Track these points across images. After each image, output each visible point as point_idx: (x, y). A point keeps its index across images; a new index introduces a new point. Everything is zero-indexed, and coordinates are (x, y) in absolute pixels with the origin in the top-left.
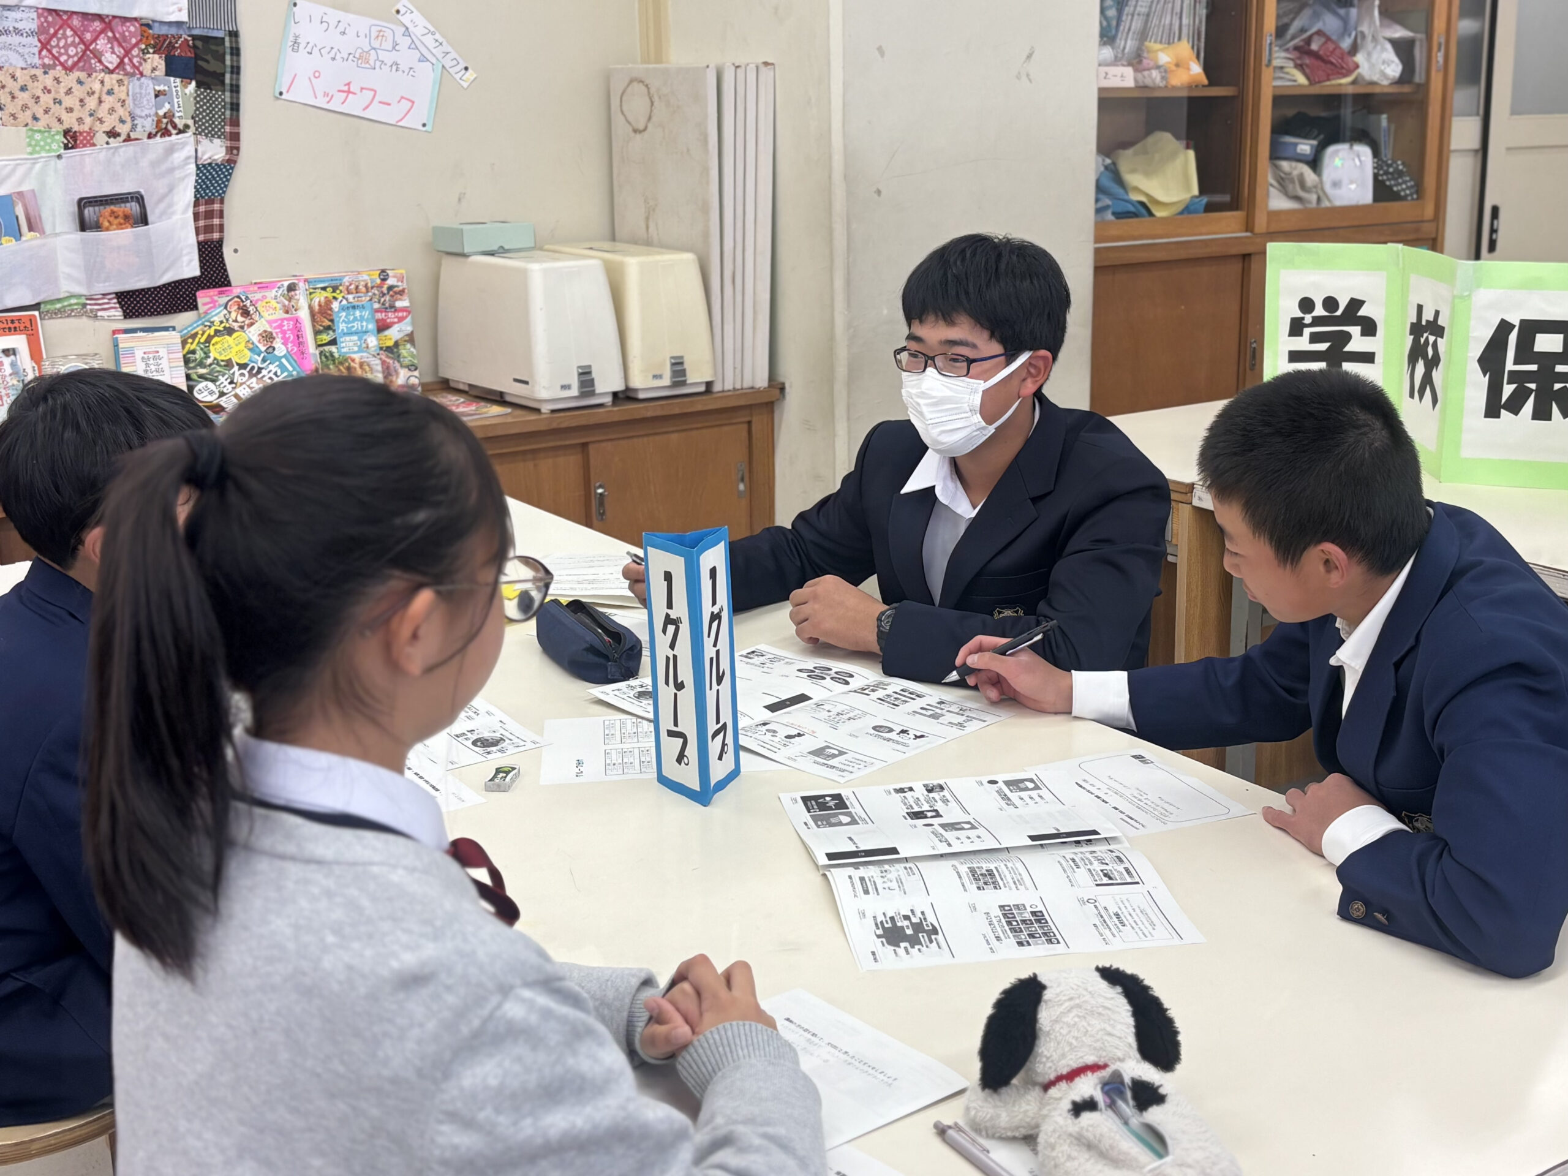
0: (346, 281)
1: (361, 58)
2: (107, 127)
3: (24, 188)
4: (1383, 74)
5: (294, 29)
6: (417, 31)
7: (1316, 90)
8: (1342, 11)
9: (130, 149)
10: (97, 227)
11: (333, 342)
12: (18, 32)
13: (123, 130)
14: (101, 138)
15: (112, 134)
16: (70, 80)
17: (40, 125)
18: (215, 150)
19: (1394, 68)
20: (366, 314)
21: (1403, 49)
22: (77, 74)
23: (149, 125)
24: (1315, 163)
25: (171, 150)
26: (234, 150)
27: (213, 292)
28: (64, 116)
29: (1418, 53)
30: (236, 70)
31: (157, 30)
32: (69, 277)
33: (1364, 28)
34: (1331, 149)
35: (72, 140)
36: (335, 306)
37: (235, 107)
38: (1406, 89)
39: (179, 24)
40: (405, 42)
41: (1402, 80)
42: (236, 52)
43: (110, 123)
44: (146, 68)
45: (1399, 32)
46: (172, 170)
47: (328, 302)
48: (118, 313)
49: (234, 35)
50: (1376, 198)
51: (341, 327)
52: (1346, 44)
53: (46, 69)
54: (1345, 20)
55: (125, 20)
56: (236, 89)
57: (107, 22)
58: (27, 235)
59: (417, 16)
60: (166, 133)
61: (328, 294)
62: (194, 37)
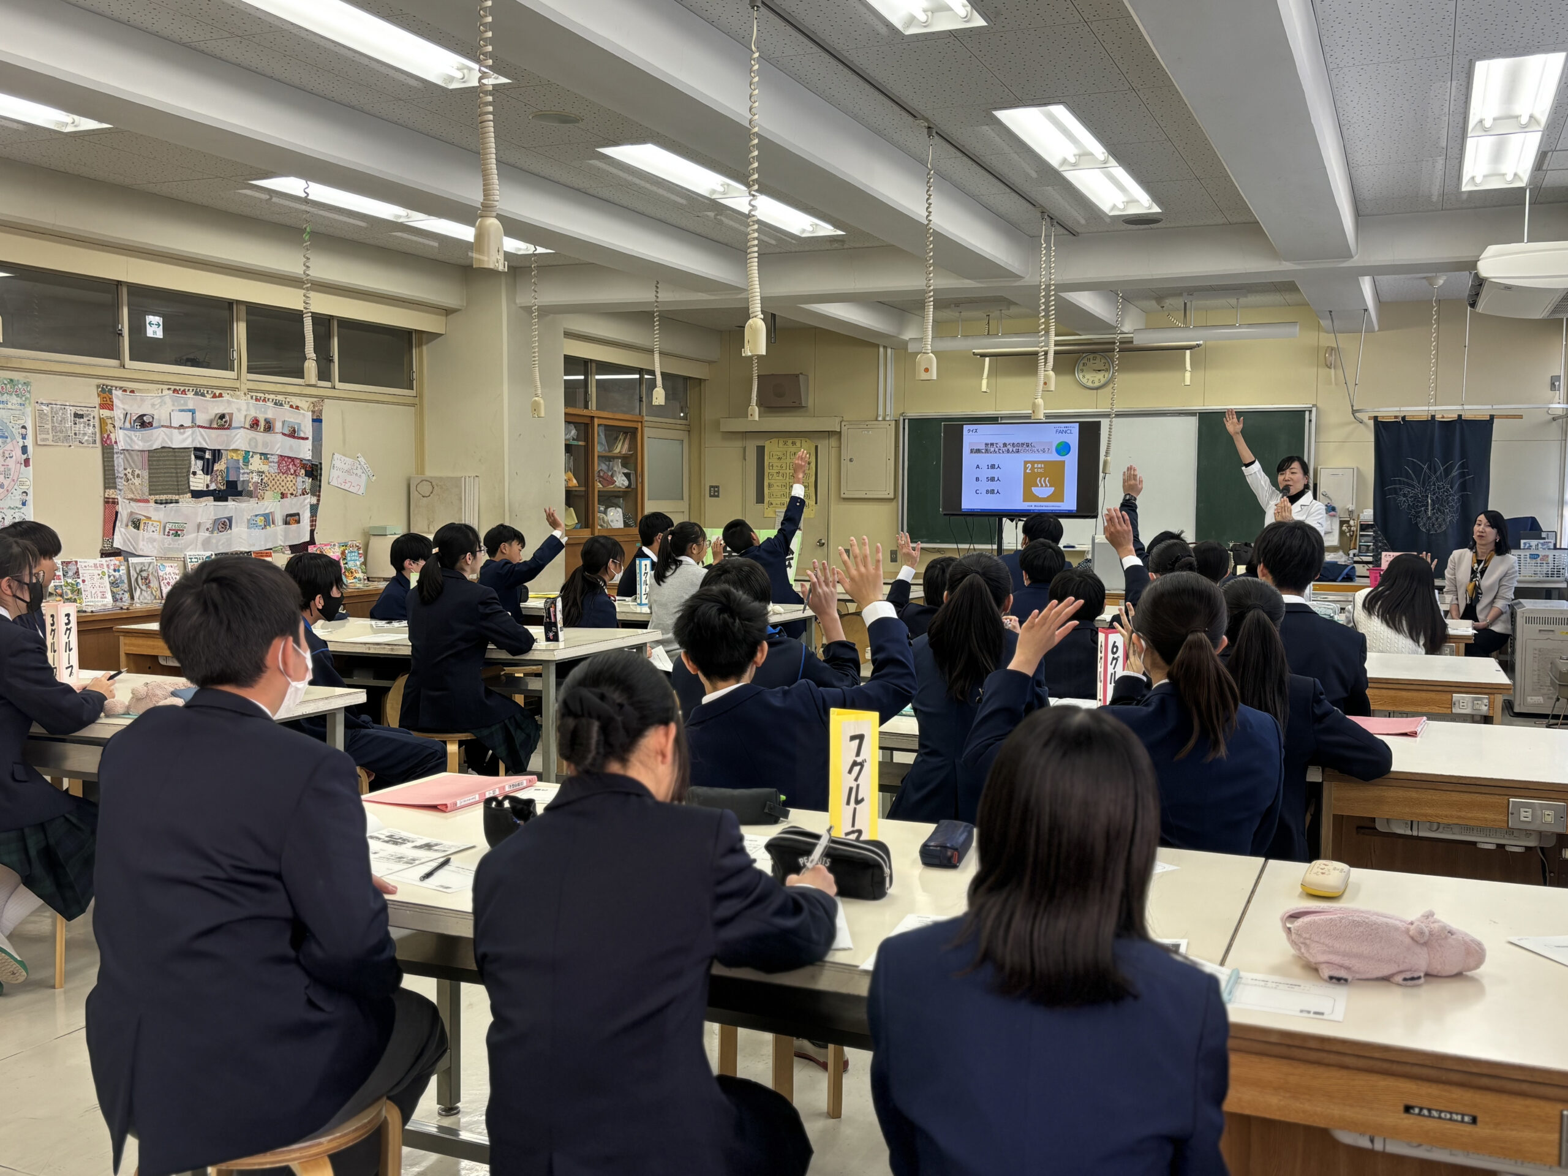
0: (349, 543)
1: (348, 471)
2: (290, 492)
3: (272, 511)
4: (623, 484)
5: (334, 462)
6: (363, 463)
7: (605, 489)
8: (607, 463)
9: (295, 499)
10: (289, 524)
11: (346, 563)
12: (273, 462)
13: (294, 493)
14: (289, 495)
15: (292, 494)
16: (283, 477)
17: (276, 491)
18: (314, 500)
19: (626, 483)
20: (356, 554)
21: (627, 475)
22: (285, 475)
23: (300, 492)
24: (605, 513)
25: (305, 499)
26: (318, 500)
27: (313, 546)
28: (281, 488)
29: (632, 477)
30: (321, 475)
31: (304, 462)
32: (281, 540)
33: (615, 469)
34: (609, 509)
35: (283, 496)
36: (347, 552)
37: (320, 486)
38: (629, 490)
39: (309, 460)
40: (359, 466)
41: (629, 486)
42: (321, 469)
43: (291, 491)
44: (301, 474)
45: (626, 471)
46: (304, 506)
47: (344, 550)
48: (290, 552)
49: (321, 464)
50: (624, 526)
51: (349, 558)
52: (610, 474)
53: (279, 473)
54: (608, 466)
55: (297, 458)
56: (320, 481)
57: (293, 459)
58: (272, 526)
59: (362, 458)
60: (304, 494)
61: (344, 548)
62: (312, 464)
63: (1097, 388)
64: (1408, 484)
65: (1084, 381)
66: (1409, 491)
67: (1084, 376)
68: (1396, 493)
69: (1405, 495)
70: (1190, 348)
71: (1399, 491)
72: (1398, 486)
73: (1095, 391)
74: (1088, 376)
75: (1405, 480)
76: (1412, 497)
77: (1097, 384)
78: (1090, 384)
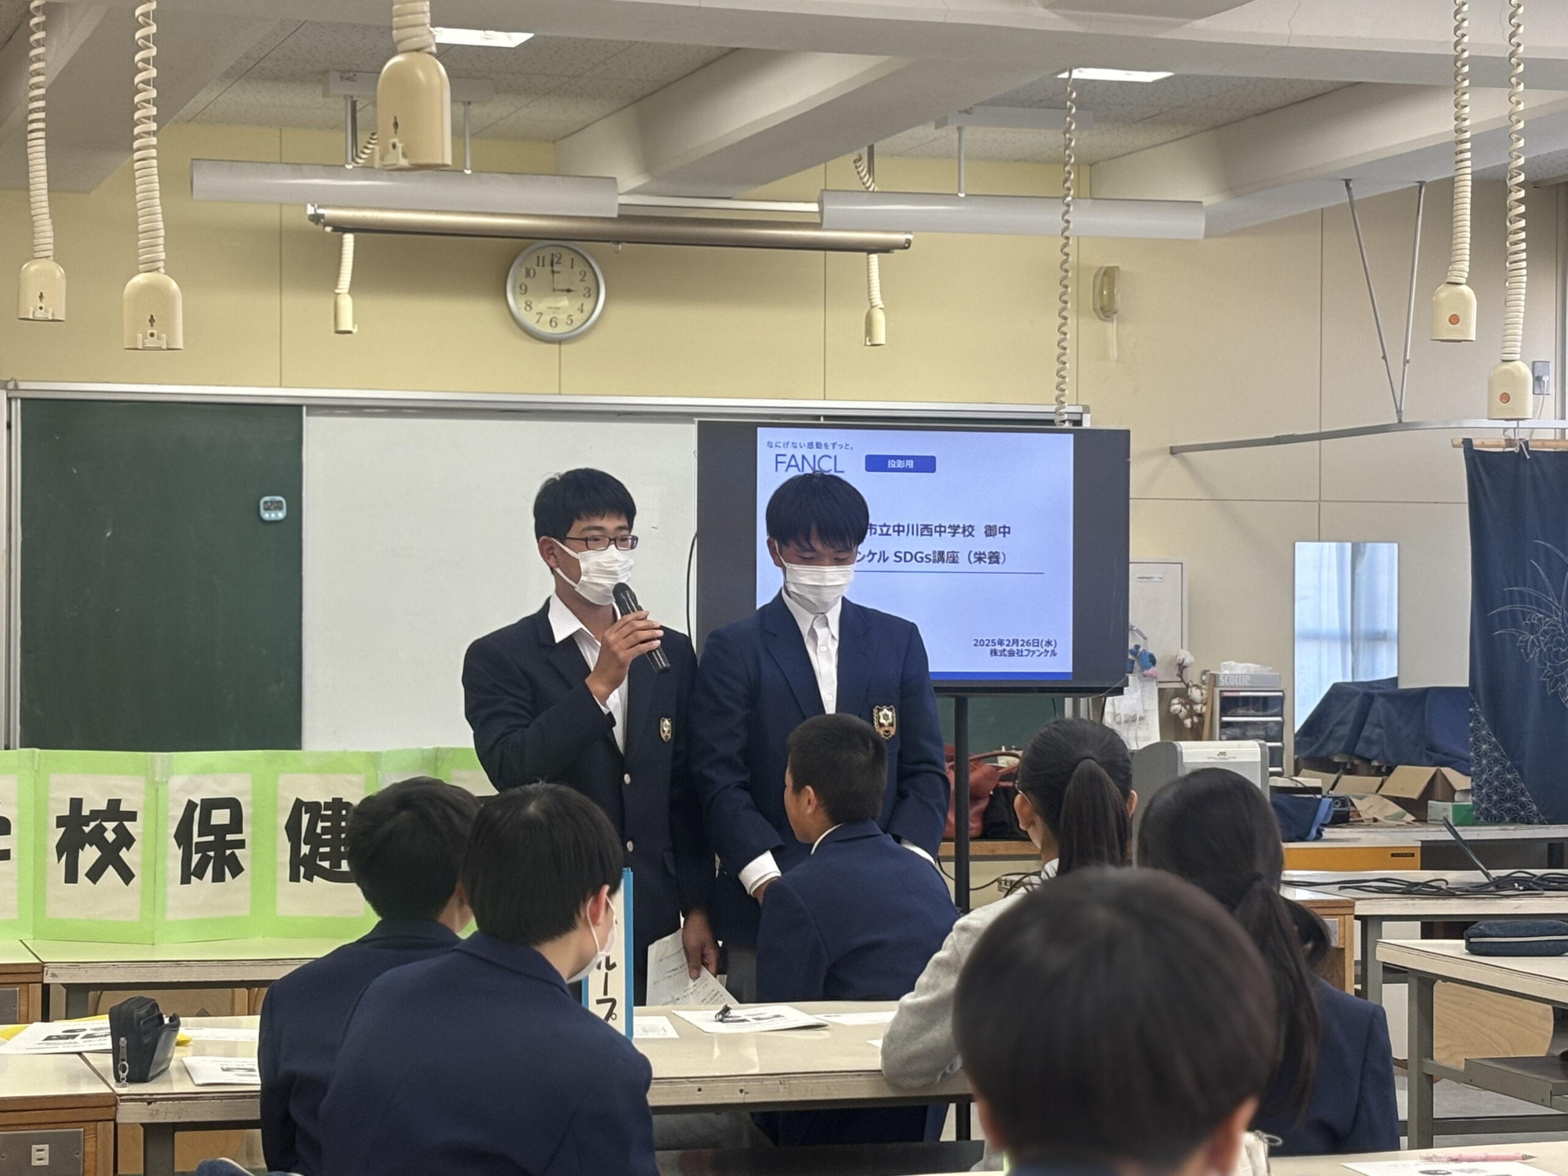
63: (559, 341)
64: (1538, 603)
65: (529, 319)
66: (1539, 620)
67: (529, 305)
68: (1515, 624)
69: (1533, 629)
70: (884, 249)
71: (1520, 618)
72: (1518, 607)
73: (556, 346)
74: (543, 305)
75: (1532, 592)
76: (1545, 632)
77: (562, 329)
78: (545, 329)
